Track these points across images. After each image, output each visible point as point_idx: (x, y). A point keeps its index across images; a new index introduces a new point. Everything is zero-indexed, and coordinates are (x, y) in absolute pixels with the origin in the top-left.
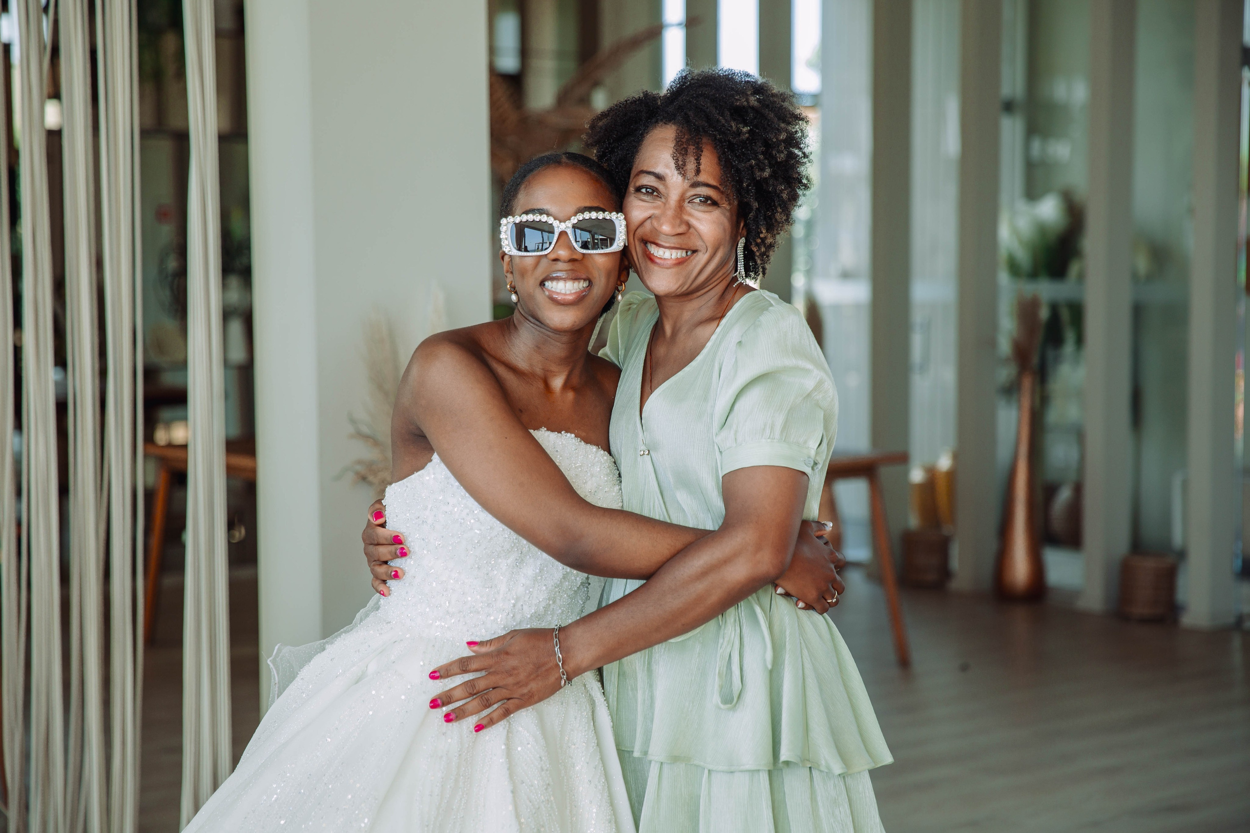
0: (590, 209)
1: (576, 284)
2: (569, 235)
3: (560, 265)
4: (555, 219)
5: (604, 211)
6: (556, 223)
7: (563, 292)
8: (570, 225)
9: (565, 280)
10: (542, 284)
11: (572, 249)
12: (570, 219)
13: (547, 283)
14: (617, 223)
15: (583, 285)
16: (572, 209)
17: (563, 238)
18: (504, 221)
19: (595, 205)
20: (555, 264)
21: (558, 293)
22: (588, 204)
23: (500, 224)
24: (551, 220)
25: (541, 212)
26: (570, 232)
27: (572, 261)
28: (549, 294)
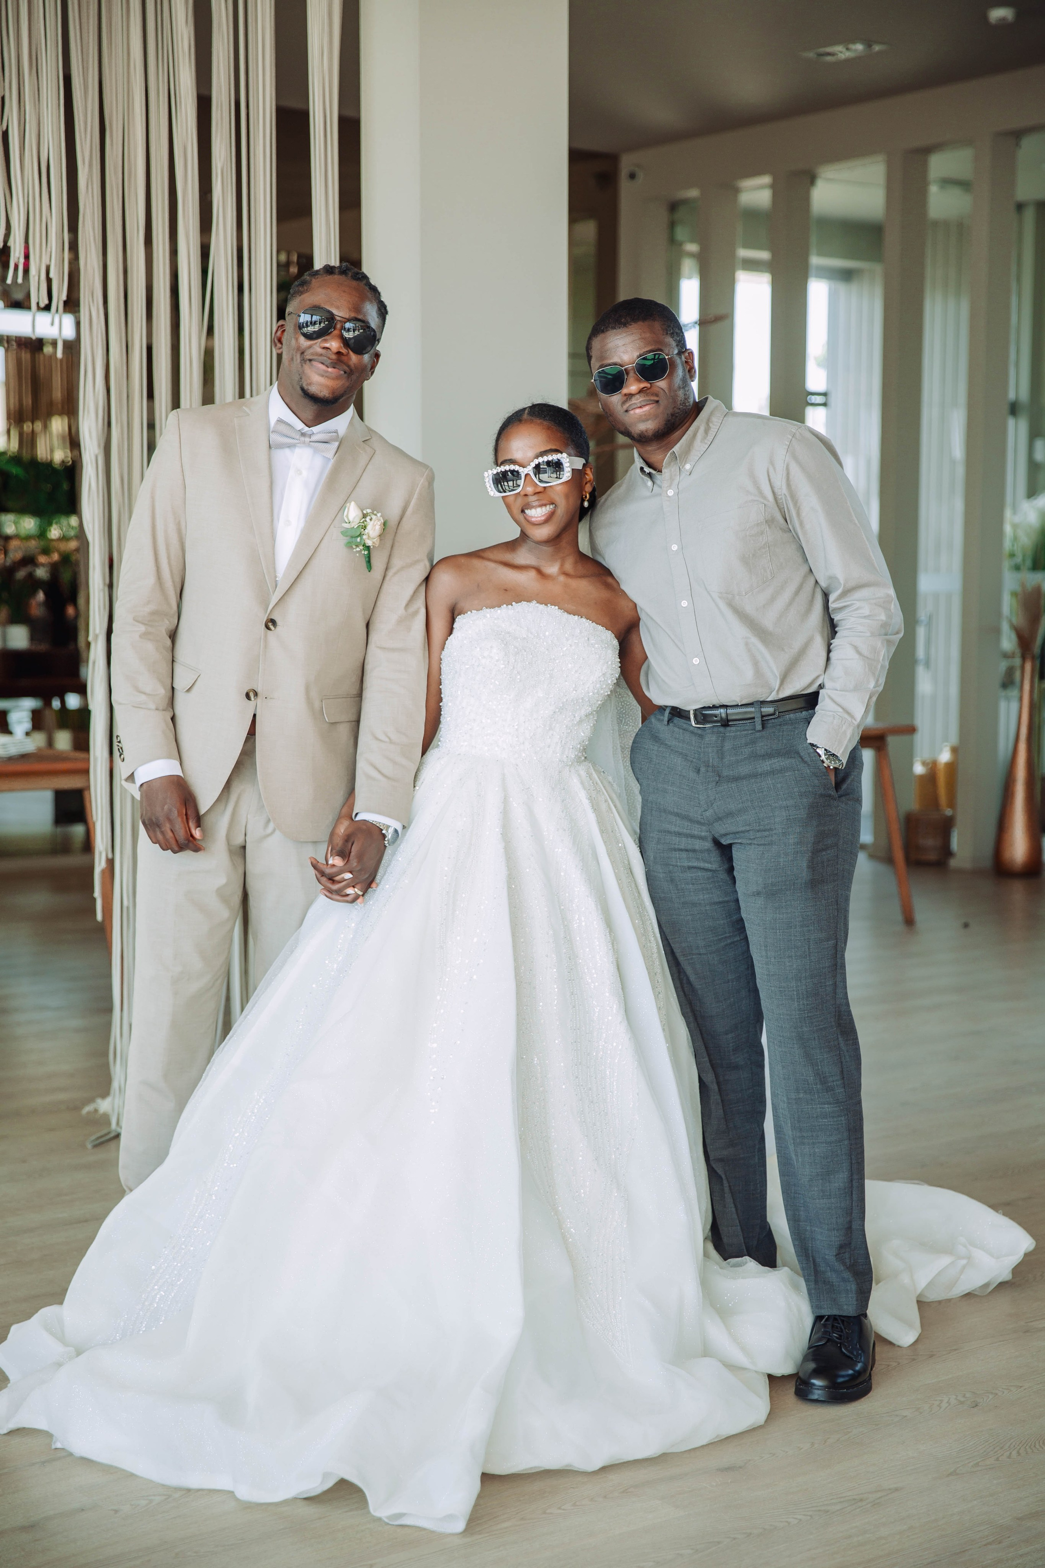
0: (547, 453)
1: (545, 508)
2: (531, 475)
3: (531, 498)
4: (520, 466)
5: (556, 453)
6: (521, 469)
8: (531, 468)
9: (537, 507)
10: (523, 512)
11: (535, 485)
12: (530, 464)
14: (563, 461)
15: (550, 508)
16: (534, 454)
17: (528, 478)
19: (551, 449)
20: (528, 498)
22: (546, 449)
24: (517, 468)
25: (510, 463)
26: (531, 473)
27: (536, 493)
28: (527, 518)
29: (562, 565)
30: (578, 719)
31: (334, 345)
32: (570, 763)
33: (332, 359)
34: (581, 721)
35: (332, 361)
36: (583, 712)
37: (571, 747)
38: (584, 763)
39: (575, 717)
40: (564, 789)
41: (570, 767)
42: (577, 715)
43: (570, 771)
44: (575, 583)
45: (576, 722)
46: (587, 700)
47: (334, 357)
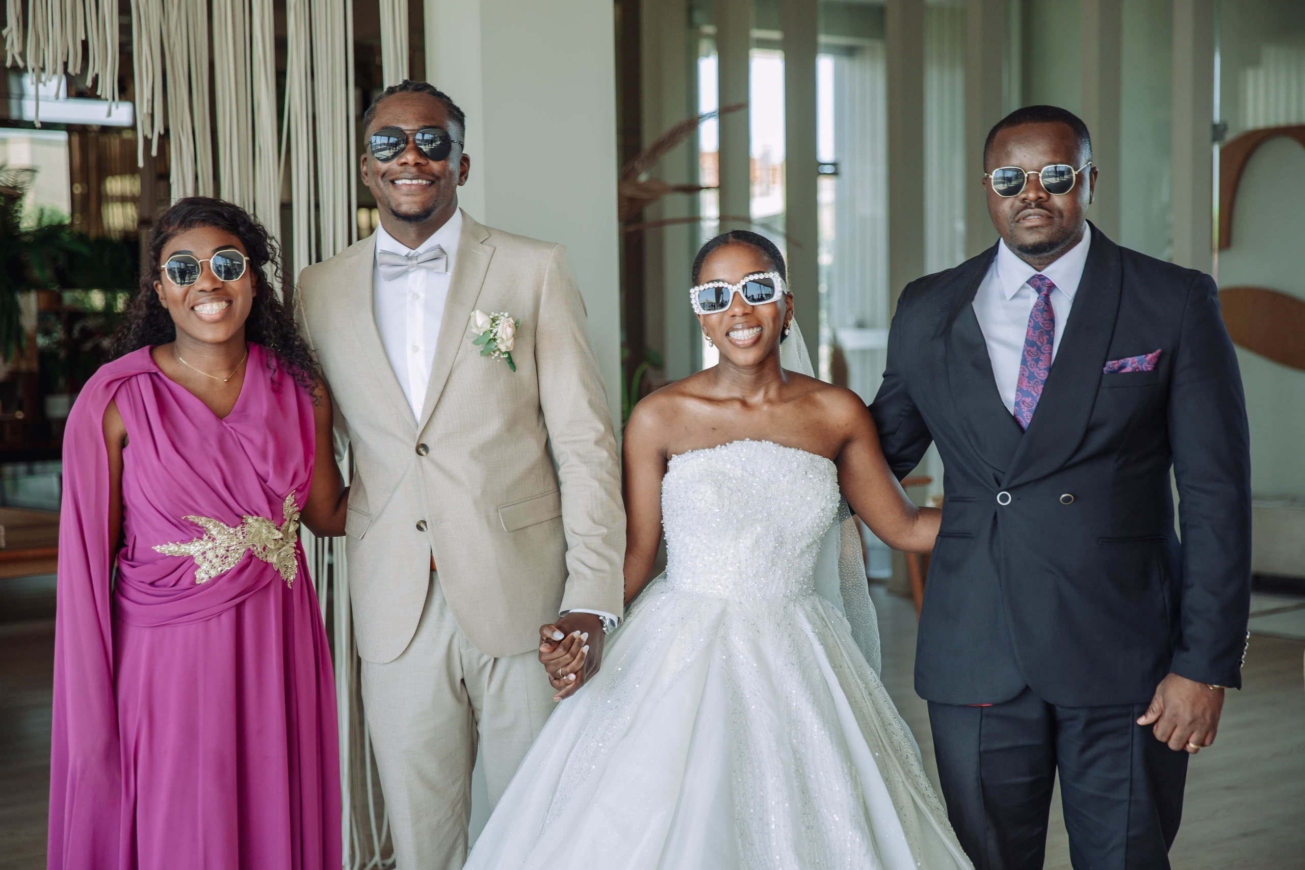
0: (753, 273)
1: (751, 331)
2: (741, 293)
3: (738, 319)
4: (729, 284)
5: (763, 273)
6: (730, 287)
7: (742, 338)
8: (741, 287)
9: (743, 329)
10: (727, 334)
11: (744, 305)
12: (739, 282)
13: (731, 334)
14: (774, 280)
15: (756, 331)
16: (740, 275)
17: (737, 298)
18: (692, 291)
19: (757, 270)
20: (734, 319)
21: (739, 341)
22: (752, 271)
23: (690, 294)
24: (726, 285)
25: (718, 281)
26: (741, 291)
27: (745, 314)
28: (733, 341)
29: (766, 393)
30: (798, 551)
31: (410, 157)
32: (795, 598)
33: (412, 173)
34: (803, 553)
35: (413, 175)
36: (804, 544)
37: (794, 581)
38: (811, 597)
39: (795, 550)
40: (790, 624)
41: (795, 602)
42: (797, 548)
43: (795, 606)
44: (780, 410)
45: (796, 555)
46: (807, 533)
47: (414, 170)
